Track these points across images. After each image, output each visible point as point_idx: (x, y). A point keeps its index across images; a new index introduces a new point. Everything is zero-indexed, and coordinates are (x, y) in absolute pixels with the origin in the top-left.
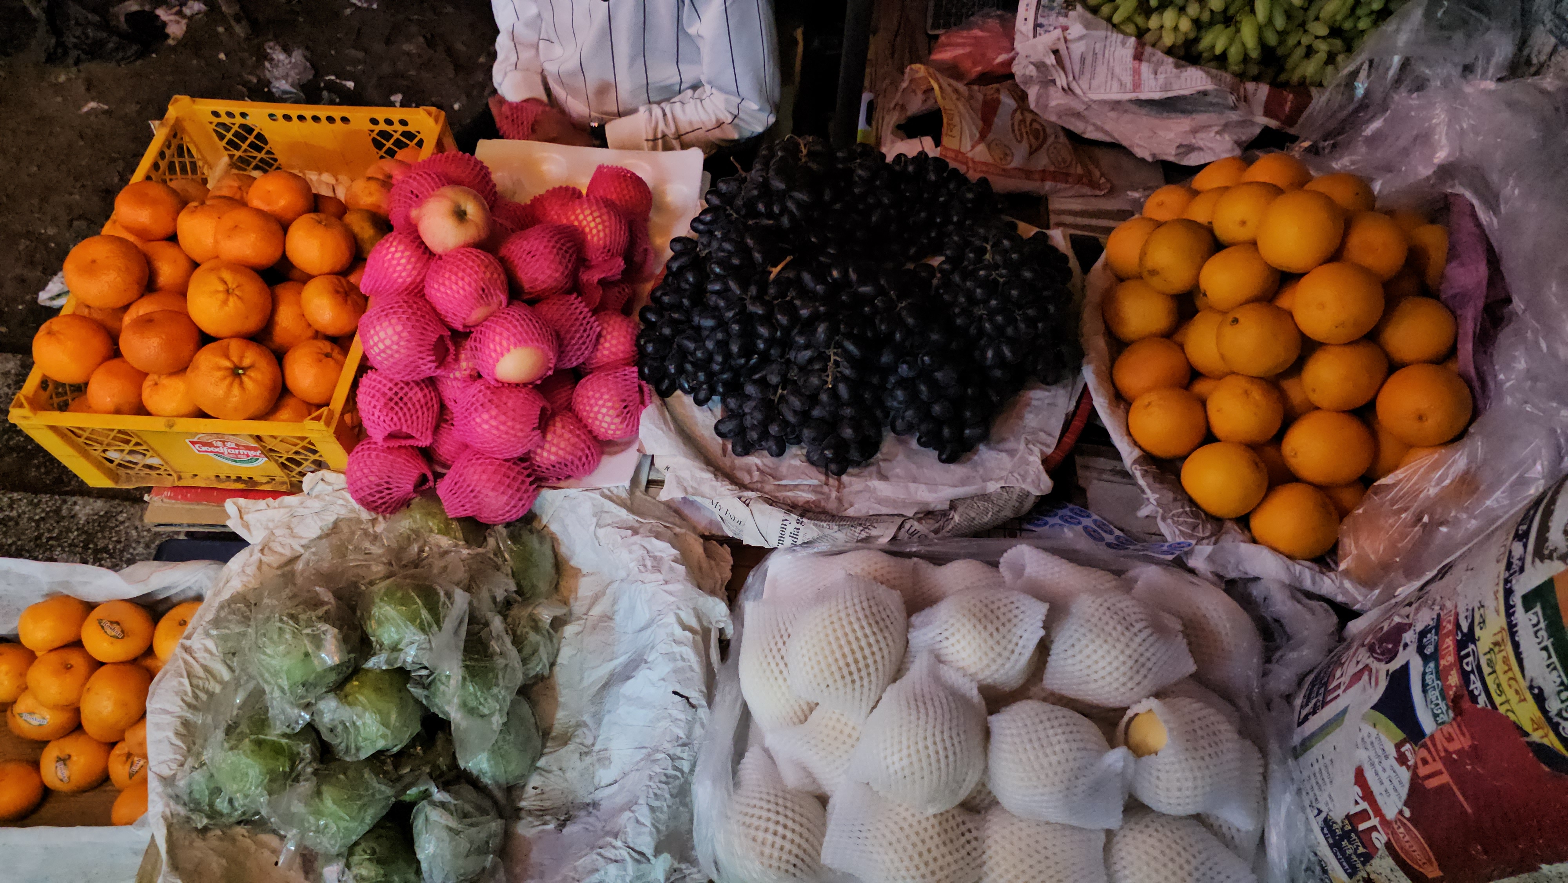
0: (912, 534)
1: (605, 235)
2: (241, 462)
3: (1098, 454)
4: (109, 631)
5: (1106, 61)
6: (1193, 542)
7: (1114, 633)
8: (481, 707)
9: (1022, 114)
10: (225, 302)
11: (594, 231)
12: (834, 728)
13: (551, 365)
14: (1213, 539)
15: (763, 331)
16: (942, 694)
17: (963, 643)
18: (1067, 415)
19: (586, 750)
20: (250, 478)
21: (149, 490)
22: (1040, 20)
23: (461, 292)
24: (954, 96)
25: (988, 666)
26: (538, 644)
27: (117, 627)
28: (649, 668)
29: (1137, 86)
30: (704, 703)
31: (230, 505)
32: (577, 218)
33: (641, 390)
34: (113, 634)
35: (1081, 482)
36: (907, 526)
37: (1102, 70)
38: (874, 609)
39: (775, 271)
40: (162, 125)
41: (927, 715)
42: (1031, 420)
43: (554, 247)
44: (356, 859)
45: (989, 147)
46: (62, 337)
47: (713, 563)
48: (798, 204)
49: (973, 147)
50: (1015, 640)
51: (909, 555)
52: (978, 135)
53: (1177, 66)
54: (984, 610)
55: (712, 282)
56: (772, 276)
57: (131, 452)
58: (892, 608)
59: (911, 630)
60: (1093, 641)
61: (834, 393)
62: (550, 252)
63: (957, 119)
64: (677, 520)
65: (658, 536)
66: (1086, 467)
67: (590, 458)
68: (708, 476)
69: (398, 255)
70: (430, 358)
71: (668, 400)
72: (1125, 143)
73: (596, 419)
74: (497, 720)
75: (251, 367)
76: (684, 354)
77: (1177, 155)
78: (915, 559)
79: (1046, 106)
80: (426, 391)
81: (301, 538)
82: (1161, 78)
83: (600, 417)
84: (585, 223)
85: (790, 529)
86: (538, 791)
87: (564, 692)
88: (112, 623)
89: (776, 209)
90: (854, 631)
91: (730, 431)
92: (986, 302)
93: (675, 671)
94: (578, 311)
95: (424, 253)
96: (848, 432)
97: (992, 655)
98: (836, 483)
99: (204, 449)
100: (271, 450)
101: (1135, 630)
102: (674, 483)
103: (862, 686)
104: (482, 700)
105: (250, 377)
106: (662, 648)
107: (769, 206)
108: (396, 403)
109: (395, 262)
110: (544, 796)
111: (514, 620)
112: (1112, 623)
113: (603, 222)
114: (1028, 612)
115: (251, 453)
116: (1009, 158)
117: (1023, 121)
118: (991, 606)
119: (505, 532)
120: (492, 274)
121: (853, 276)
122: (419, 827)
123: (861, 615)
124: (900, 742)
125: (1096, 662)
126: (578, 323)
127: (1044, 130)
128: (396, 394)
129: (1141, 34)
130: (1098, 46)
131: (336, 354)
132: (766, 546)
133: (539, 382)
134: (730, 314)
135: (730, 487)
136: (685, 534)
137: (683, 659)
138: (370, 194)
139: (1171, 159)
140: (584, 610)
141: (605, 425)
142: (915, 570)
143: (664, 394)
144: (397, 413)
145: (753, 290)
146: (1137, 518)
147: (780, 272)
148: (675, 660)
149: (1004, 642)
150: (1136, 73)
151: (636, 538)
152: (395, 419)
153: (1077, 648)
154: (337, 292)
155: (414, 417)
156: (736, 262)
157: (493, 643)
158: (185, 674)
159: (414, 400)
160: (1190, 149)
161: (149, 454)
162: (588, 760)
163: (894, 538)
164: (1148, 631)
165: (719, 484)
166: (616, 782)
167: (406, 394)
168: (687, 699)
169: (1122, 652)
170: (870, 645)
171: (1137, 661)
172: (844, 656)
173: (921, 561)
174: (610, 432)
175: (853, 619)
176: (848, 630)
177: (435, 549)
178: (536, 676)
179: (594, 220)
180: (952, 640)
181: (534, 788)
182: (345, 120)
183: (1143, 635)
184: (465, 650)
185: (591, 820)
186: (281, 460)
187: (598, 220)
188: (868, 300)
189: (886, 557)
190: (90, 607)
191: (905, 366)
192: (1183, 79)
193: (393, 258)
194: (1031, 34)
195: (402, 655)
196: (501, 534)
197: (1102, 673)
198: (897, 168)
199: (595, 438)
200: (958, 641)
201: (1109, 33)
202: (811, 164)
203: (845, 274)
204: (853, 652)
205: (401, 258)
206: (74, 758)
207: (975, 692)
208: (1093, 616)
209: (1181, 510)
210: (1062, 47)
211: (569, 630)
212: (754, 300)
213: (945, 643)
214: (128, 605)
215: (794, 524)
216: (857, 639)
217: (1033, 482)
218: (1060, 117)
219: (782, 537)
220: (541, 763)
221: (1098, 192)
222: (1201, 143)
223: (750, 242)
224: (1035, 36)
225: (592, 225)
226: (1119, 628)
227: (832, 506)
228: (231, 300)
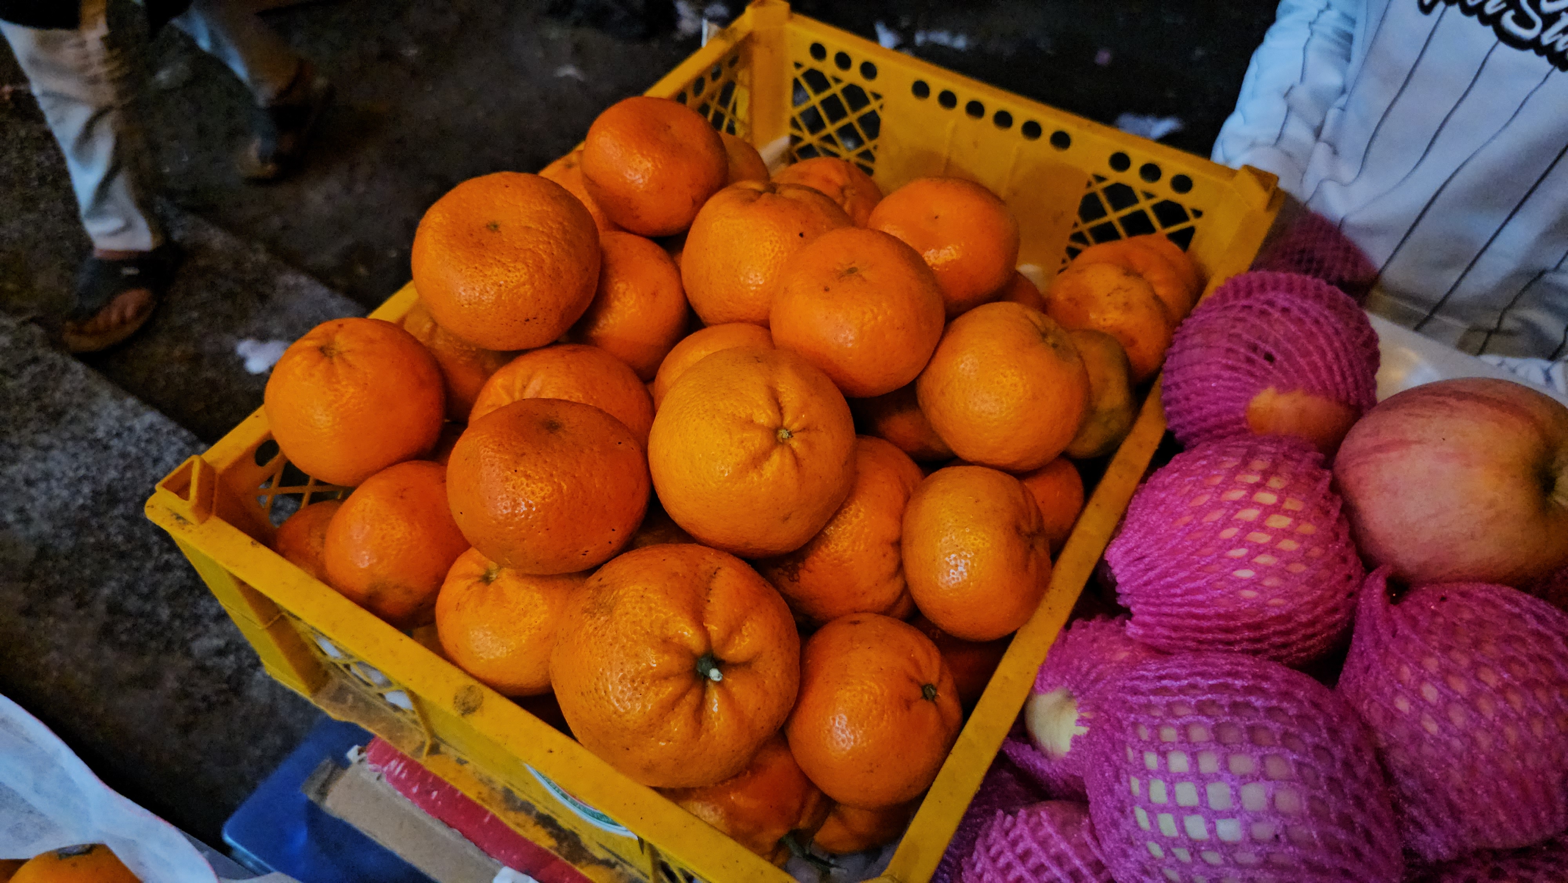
21: (365, 739)
40: (721, 35)
69: (1279, 522)
75: (746, 665)
105: (727, 693)
131: (945, 695)
182: (1061, 140)
193: (1260, 525)
205: (1287, 533)
228: (776, 457)
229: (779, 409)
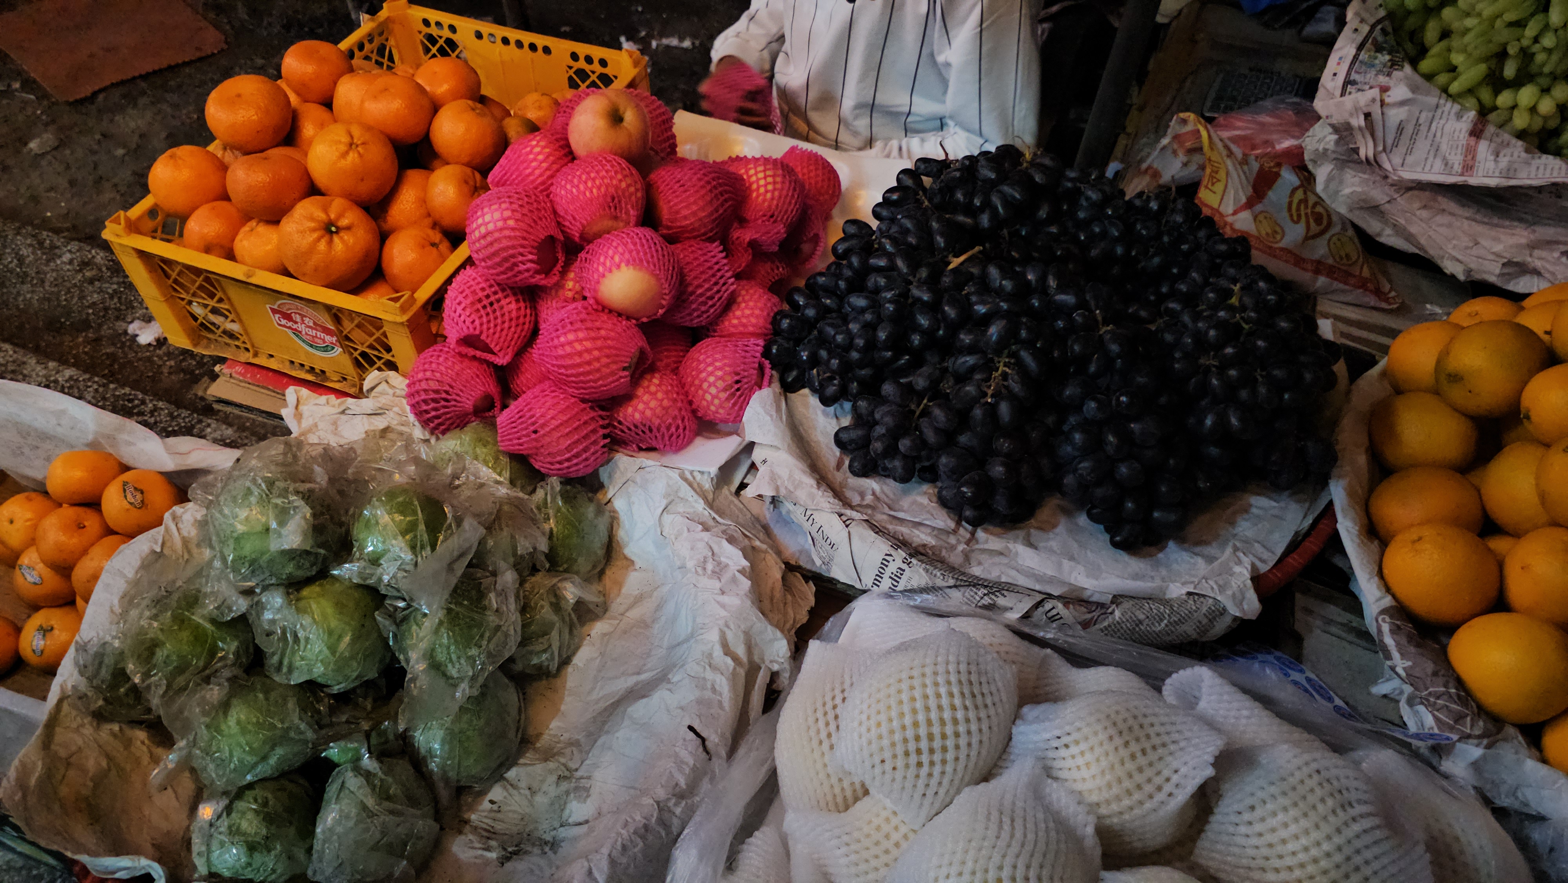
0: (1052, 619)
1: (772, 199)
2: (316, 348)
3: (1328, 600)
4: (129, 496)
5: (1431, 135)
6: (1455, 737)
7: (1320, 807)
8: (450, 666)
9: (1305, 193)
10: (344, 155)
11: (762, 190)
12: (878, 828)
13: (664, 302)
14: (1485, 742)
15: (924, 321)
16: (1040, 816)
17: (1088, 757)
18: (1297, 533)
19: (567, 773)
20: (323, 372)
21: (222, 360)
22: (1354, 76)
23: (588, 194)
24: (1224, 152)
25: (1118, 798)
26: (552, 625)
27: (139, 496)
28: (670, 690)
29: (1468, 168)
30: (723, 754)
31: (291, 393)
32: (747, 172)
33: (761, 368)
34: (133, 501)
35: (1298, 627)
36: (1048, 606)
37: (1422, 146)
38: (974, 678)
39: (955, 262)
40: (372, 20)
41: (1012, 836)
42: (1245, 528)
43: (708, 183)
44: (240, 805)
45: (1255, 218)
46: (180, 162)
47: (789, 597)
48: (1008, 202)
49: (1235, 213)
50: (1166, 773)
51: (1042, 643)
52: (1244, 200)
53: (1527, 151)
54: (1131, 721)
55: (879, 257)
56: (951, 267)
57: (214, 311)
58: (1000, 684)
59: (1018, 722)
60: (1285, 809)
61: (992, 411)
62: (702, 187)
63: (1222, 175)
64: (762, 535)
65: (731, 540)
66: (1309, 611)
67: (680, 430)
68: (809, 481)
69: (537, 149)
70: (530, 257)
71: (792, 396)
72: (1433, 252)
73: (700, 386)
74: (463, 691)
75: (348, 228)
76: (824, 341)
77: (1501, 275)
78: (1049, 651)
79: (1337, 192)
80: (522, 304)
81: (342, 437)
82: (1504, 161)
83: (705, 385)
84: (754, 179)
85: (892, 567)
86: (495, 807)
87: (567, 699)
88: (136, 489)
89: (977, 202)
90: (938, 696)
91: (852, 441)
92: (1219, 347)
93: (700, 702)
94: (715, 260)
95: (565, 155)
96: (998, 470)
97: (1127, 784)
98: (968, 536)
99: (284, 322)
100: (347, 338)
101: (1353, 812)
102: (767, 478)
103: (930, 775)
104: (454, 657)
105: (341, 238)
106: (693, 668)
107: (970, 196)
108: (484, 307)
109: (531, 156)
110: (499, 815)
111: (533, 588)
112: (1319, 792)
113: (774, 183)
114: (1195, 741)
115: (328, 338)
116: (1278, 237)
117: (1304, 201)
118: (1141, 719)
119: (558, 488)
120: (628, 186)
121: (1052, 283)
122: (330, 794)
123: (953, 678)
124: (963, 863)
125: (1284, 842)
126: (711, 272)
127: (1329, 216)
128: (488, 296)
129: (1484, 112)
130: (1423, 116)
131: (444, 246)
132: (858, 586)
133: (645, 320)
134: (889, 295)
135: (832, 500)
136: (766, 552)
137: (714, 690)
138: (540, 108)
139: (1492, 279)
140: (622, 609)
141: (708, 397)
142: (1044, 663)
143: (788, 388)
144: (481, 317)
145: (924, 273)
146: (1369, 694)
147: (962, 264)
148: (703, 688)
149: (1149, 772)
150: (1470, 153)
151: (706, 535)
152: (477, 322)
153: (1259, 812)
154: (466, 182)
155: (499, 328)
156: (912, 240)
157: (492, 595)
158: (160, 542)
159: (505, 310)
160: (1522, 269)
161: (231, 317)
162: (565, 786)
163: (1026, 616)
164: (1376, 821)
165: (820, 493)
166: (587, 822)
167: (498, 301)
168: (703, 740)
169: (1329, 838)
170: (955, 721)
171: (1348, 859)
172: (916, 724)
173: (1056, 655)
174: (713, 408)
175: (940, 679)
176: (930, 691)
177: (472, 478)
178: (539, 667)
179: (765, 178)
180: (1074, 750)
181: (492, 802)
182: (546, 47)
183: (1367, 823)
184: (455, 590)
185: (542, 862)
186: (356, 354)
187: (770, 180)
188: (1064, 311)
189: (1009, 634)
190: (125, 468)
191: (1093, 405)
192: (1533, 169)
193: (531, 152)
194: (1338, 92)
195: (379, 570)
196: (552, 488)
197: (1289, 861)
198: (1138, 202)
199: (694, 412)
200: (1082, 753)
201: (1442, 101)
202: (1032, 171)
203: (1043, 279)
204: (929, 723)
205: (539, 153)
206: (56, 632)
207: (1090, 830)
208: (1292, 775)
209: (1443, 689)
210: (1376, 110)
211: (599, 628)
212: (921, 283)
213: (1063, 752)
214: (159, 477)
215: (899, 563)
216: (940, 708)
217: (1234, 595)
218: (1351, 211)
219: (880, 575)
220: (511, 774)
221: (1384, 305)
222: (1538, 264)
223: (935, 225)
224: (1342, 95)
225: (762, 182)
226: (1330, 802)
227: (955, 558)
228: (351, 154)
229: (352, 137)
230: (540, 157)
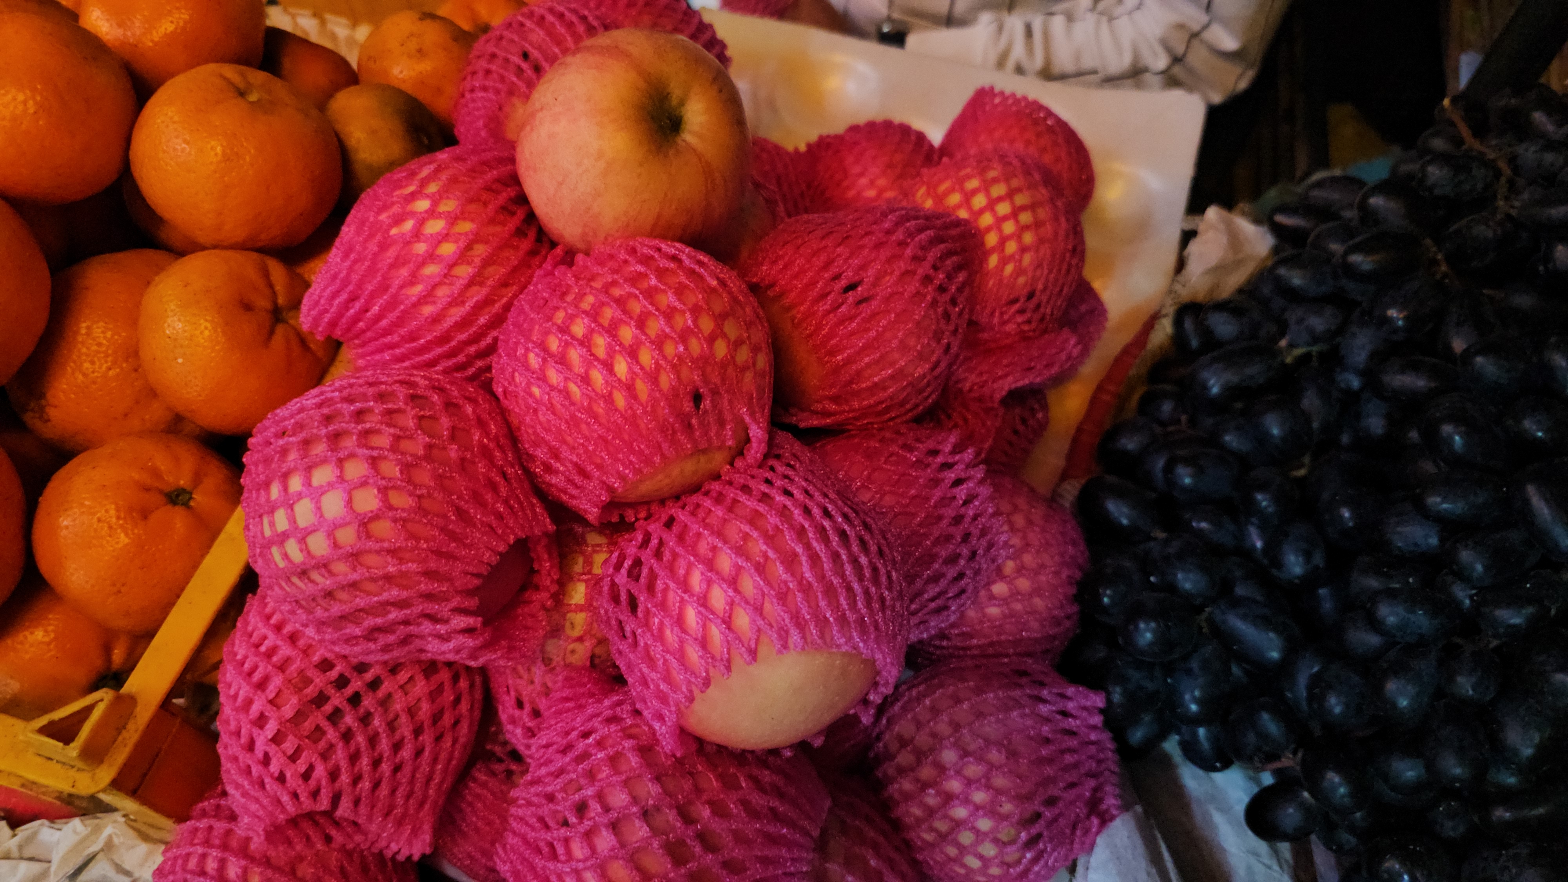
1: (1038, 263)
32: (967, 203)
69: (435, 227)
95: (520, 233)
108: (336, 715)
109: (421, 248)
120: (732, 345)
128: (342, 682)
144: (328, 750)
152: (320, 771)
154: (247, 307)
167: (374, 686)
179: (1014, 215)
187: (1025, 218)
205: (444, 237)
225: (1009, 227)
230: (448, 249)
